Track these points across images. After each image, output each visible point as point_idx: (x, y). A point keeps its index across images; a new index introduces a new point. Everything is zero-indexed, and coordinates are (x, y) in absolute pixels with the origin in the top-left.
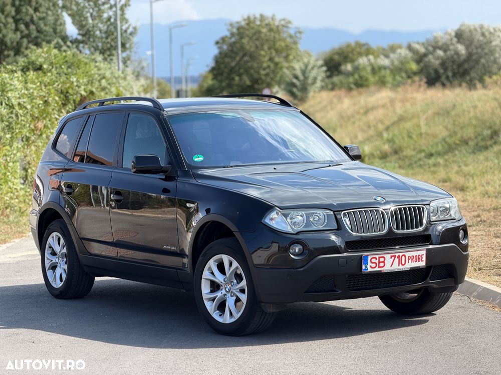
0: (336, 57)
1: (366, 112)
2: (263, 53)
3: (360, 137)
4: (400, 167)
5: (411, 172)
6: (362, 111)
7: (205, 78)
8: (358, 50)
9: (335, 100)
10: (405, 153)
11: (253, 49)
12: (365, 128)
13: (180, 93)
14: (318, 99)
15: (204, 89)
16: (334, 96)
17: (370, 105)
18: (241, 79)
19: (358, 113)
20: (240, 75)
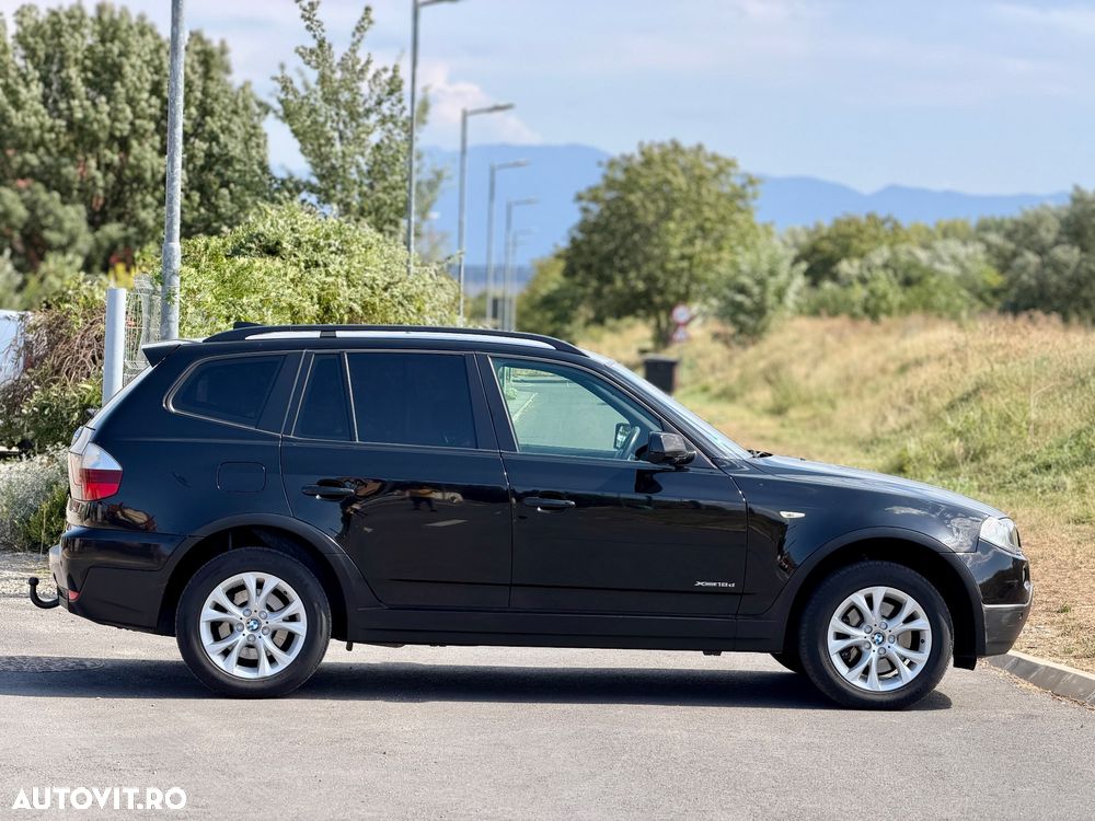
0: (826, 246)
1: (903, 369)
2: (672, 226)
3: (893, 420)
4: (980, 488)
5: (1004, 499)
6: (892, 367)
8: (872, 231)
9: (830, 339)
10: (991, 460)
11: (651, 218)
12: (900, 401)
14: (791, 335)
16: (828, 330)
17: (911, 355)
18: (626, 280)
19: (883, 371)
20: (623, 271)
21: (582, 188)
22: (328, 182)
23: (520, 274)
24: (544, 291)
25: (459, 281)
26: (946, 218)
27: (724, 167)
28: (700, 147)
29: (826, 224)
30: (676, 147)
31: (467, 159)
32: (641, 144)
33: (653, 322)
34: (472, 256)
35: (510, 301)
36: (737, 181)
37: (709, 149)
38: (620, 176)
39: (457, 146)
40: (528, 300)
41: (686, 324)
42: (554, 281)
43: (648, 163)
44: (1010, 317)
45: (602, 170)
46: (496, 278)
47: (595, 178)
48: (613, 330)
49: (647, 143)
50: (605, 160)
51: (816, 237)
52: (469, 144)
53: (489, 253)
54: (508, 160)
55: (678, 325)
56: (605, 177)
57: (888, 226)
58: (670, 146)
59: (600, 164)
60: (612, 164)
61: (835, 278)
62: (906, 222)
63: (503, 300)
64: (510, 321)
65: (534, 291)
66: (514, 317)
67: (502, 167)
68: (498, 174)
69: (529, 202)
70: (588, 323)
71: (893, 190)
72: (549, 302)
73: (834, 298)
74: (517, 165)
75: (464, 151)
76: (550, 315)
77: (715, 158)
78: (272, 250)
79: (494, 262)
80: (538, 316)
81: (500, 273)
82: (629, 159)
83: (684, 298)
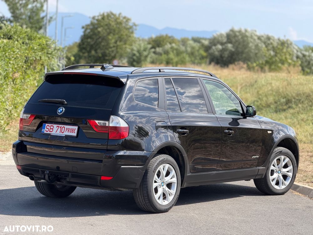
21: (84, 25)
38: (95, 22)
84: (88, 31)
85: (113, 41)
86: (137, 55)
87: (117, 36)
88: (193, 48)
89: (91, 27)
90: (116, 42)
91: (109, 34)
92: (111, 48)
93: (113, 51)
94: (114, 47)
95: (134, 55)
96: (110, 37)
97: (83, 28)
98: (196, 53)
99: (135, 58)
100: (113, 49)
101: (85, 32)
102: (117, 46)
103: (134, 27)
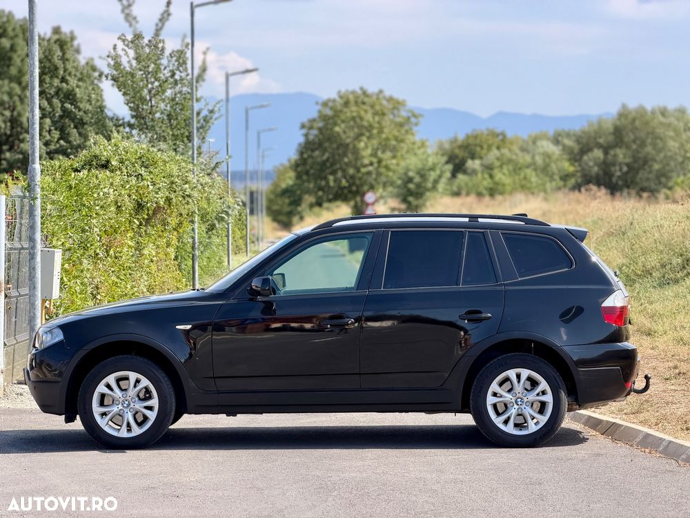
7: (281, 173)
13: (255, 195)
15: (279, 190)
21: (305, 120)
22: (142, 121)
23: (267, 175)
24: (284, 185)
25: (228, 181)
26: (534, 132)
27: (397, 104)
28: (381, 92)
29: (461, 137)
30: (365, 93)
31: (230, 104)
32: (339, 92)
33: (352, 203)
34: (236, 165)
35: (262, 194)
36: (404, 113)
37: (387, 93)
38: (329, 112)
39: (223, 96)
40: (273, 192)
41: (373, 204)
42: (289, 180)
43: (346, 104)
44: (577, 192)
45: (319, 107)
46: (252, 179)
47: (313, 112)
48: (328, 209)
49: (343, 90)
50: (320, 101)
51: (455, 145)
52: (231, 94)
53: (246, 163)
54: (257, 104)
55: (368, 205)
56: (320, 112)
57: (501, 137)
58: (359, 92)
59: (317, 103)
60: (325, 104)
61: (465, 172)
62: (510, 135)
63: (257, 192)
64: (262, 205)
65: (276, 185)
66: (265, 203)
67: (253, 108)
68: (250, 112)
69: (271, 130)
70: (311, 206)
71: (501, 115)
72: (286, 192)
73: (467, 185)
74: (262, 106)
75: (227, 100)
76: (287, 201)
77: (390, 99)
78: (105, 166)
79: (250, 168)
80: (280, 202)
81: (254, 175)
82: (334, 101)
83: (372, 188)
84: (315, 132)
85: (369, 151)
86: (417, 179)
87: (375, 142)
88: (547, 156)
89: (321, 124)
90: (374, 155)
91: (358, 137)
92: (365, 166)
93: (369, 173)
94: (371, 164)
95: (410, 180)
96: (362, 145)
97: (303, 126)
98: (554, 167)
99: (411, 186)
100: (371, 168)
101: (306, 135)
102: (380, 161)
103: (413, 120)
